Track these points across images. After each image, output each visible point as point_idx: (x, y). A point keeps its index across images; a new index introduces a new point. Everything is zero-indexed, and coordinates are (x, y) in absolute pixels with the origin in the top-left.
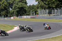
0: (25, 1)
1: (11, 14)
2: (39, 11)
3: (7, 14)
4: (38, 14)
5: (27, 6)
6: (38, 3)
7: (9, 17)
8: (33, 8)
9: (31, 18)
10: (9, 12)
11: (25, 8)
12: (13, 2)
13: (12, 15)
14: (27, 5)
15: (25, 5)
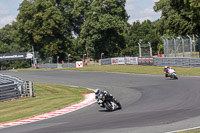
0: (119, 10)
1: (77, 50)
2: (165, 40)
3: (61, 51)
4: (162, 50)
5: (128, 25)
6: (164, 14)
7: (71, 61)
8: (147, 33)
9: (139, 64)
10: (70, 46)
11: (121, 31)
12: (82, 12)
13: (79, 53)
14: (125, 21)
15: (120, 24)
